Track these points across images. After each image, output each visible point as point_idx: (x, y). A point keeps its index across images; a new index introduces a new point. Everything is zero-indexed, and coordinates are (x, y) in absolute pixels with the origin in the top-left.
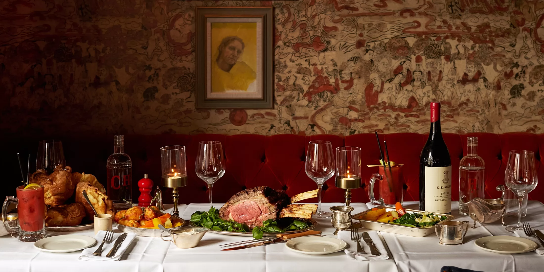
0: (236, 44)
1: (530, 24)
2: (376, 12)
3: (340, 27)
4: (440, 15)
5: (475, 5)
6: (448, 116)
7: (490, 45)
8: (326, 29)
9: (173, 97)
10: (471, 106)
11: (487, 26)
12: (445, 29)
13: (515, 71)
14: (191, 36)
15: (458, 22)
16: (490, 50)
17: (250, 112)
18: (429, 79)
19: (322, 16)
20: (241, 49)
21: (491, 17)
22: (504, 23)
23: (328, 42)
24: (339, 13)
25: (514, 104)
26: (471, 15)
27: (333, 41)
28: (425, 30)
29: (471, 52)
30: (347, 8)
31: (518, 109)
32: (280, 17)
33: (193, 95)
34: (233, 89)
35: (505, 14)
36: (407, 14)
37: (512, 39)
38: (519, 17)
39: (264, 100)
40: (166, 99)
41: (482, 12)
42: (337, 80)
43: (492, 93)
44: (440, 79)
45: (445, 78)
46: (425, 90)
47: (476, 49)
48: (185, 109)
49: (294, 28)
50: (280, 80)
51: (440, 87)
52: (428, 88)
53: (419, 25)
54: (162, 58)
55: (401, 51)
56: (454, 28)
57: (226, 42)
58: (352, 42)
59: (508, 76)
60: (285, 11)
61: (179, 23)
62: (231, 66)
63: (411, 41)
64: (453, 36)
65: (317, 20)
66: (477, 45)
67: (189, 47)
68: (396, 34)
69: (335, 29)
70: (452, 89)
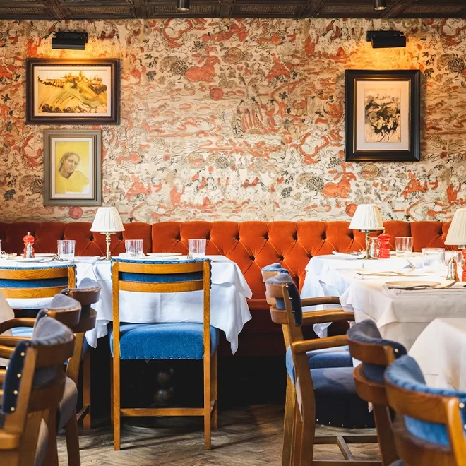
0: (73, 157)
1: (296, 142)
2: (178, 134)
3: (151, 144)
4: (227, 136)
5: (254, 127)
6: (234, 212)
7: (266, 158)
8: (141, 148)
9: (27, 197)
10: (251, 204)
11: (263, 143)
12: (231, 146)
13: (285, 177)
14: (40, 152)
15: (241, 140)
16: (266, 162)
17: (84, 209)
18: (219, 184)
19: (138, 137)
20: (77, 161)
21: (266, 136)
22: (276, 141)
23: (142, 157)
24: (151, 134)
25: (285, 203)
26: (250, 135)
27: (146, 156)
28: (215, 147)
29: (251, 163)
30: (157, 130)
31: (288, 206)
32: (107, 137)
33: (41, 195)
34: (71, 191)
35: (277, 134)
36: (202, 135)
37: (282, 153)
38: (287, 137)
39: (95, 199)
40: (21, 198)
41: (259, 133)
42: (149, 184)
43: (268, 194)
44: (227, 184)
45: (231, 183)
46: (216, 192)
47: (254, 161)
48: (36, 206)
49: (117, 145)
50: (107, 185)
51: (228, 190)
52: (218, 190)
53: (211, 143)
54: (18, 168)
55: (197, 163)
56: (237, 145)
57: (66, 157)
58: (161, 156)
59: (279, 181)
60: (110, 133)
61: (31, 142)
62: (70, 174)
63: (205, 155)
64: (237, 151)
65: (134, 139)
66: (256, 158)
67: (38, 160)
68: (194, 150)
69: (148, 146)
70: (237, 191)
